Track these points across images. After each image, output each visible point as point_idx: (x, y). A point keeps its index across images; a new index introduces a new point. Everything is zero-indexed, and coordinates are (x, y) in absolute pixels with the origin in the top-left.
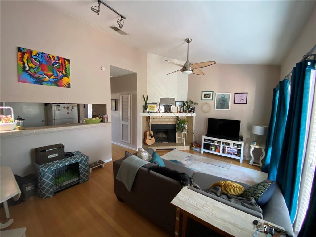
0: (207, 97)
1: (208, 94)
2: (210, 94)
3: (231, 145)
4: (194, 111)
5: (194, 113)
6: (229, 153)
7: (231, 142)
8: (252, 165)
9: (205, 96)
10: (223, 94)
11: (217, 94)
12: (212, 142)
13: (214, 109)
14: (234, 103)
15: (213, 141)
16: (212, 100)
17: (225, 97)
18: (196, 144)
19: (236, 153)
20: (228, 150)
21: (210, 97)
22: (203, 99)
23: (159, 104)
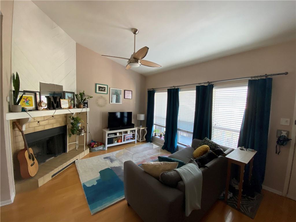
0: (102, 90)
1: (102, 88)
2: (105, 88)
3: (129, 133)
4: (87, 105)
5: (87, 107)
6: (128, 140)
7: (129, 130)
8: (141, 142)
9: (99, 89)
10: (116, 90)
11: (112, 88)
12: (114, 135)
13: (110, 103)
14: (124, 98)
15: (116, 134)
16: (107, 94)
17: (118, 93)
18: (96, 143)
19: (132, 138)
20: (127, 137)
21: (104, 91)
22: (97, 91)
23: (38, 93)
